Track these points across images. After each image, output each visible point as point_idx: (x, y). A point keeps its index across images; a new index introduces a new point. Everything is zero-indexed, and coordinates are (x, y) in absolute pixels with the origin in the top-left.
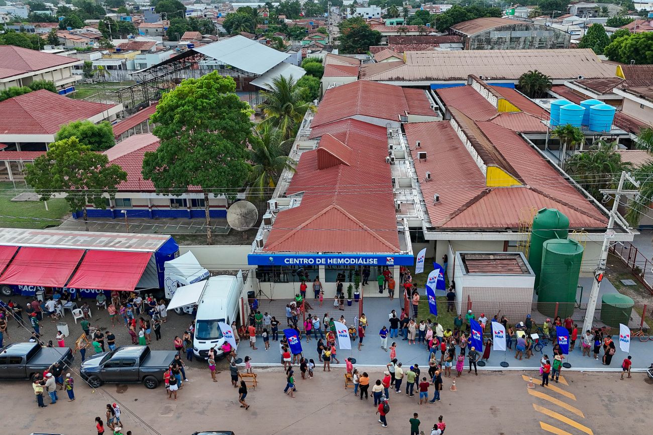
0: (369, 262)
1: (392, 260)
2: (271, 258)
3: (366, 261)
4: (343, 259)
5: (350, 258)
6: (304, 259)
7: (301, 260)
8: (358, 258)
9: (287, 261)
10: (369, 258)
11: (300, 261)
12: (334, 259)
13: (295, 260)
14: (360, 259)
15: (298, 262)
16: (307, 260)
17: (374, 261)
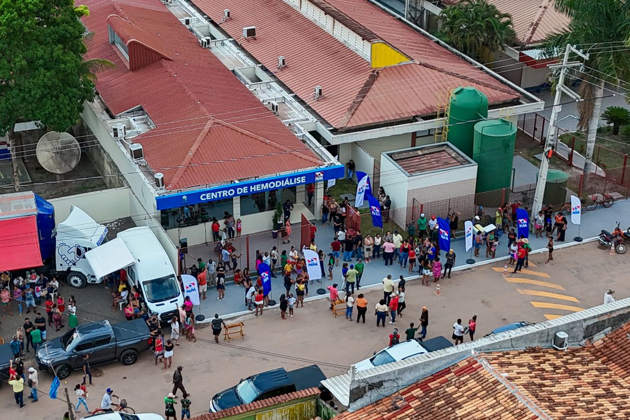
0: (297, 181)
1: (322, 175)
2: (185, 197)
3: (293, 181)
4: (267, 184)
5: (274, 181)
6: (224, 191)
7: (220, 193)
8: (284, 179)
9: (204, 197)
10: (297, 177)
11: (218, 194)
12: (257, 186)
13: (213, 194)
14: (287, 181)
15: (216, 197)
16: (226, 191)
17: (302, 179)
